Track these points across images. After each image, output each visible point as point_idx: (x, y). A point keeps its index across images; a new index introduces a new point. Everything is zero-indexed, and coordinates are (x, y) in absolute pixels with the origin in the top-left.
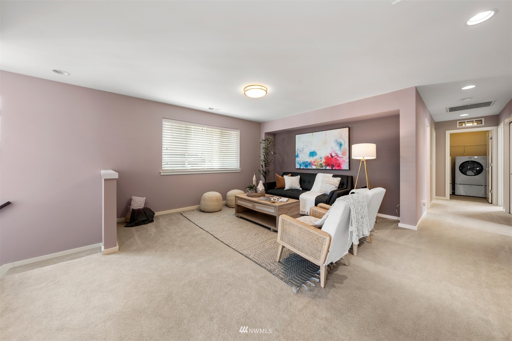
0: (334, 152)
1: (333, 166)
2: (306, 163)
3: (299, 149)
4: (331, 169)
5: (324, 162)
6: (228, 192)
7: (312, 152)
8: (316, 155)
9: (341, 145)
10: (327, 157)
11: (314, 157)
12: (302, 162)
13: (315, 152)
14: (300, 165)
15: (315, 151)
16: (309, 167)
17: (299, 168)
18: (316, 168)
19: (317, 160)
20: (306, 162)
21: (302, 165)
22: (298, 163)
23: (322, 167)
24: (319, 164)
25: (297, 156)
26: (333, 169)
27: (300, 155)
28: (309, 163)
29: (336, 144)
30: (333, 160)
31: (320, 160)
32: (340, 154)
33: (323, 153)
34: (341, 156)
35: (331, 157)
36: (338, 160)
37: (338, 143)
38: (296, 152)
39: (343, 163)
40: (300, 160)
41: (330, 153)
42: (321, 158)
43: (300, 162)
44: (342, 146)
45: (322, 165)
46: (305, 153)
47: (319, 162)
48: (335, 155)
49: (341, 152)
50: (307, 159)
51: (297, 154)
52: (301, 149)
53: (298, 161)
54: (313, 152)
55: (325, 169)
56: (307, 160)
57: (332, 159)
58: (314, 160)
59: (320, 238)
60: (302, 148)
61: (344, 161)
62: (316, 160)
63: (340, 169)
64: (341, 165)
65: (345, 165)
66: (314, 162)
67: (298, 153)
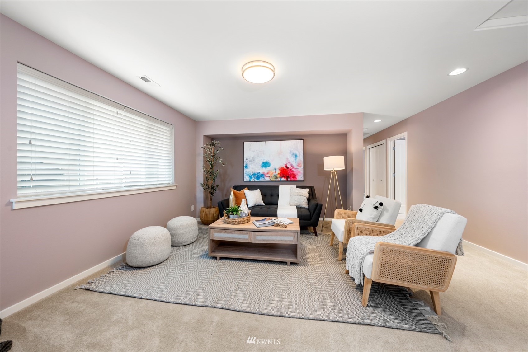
0: (289, 163)
1: (288, 177)
2: (257, 175)
3: (248, 158)
4: (286, 180)
5: (279, 173)
6: (168, 222)
7: (265, 162)
8: (269, 166)
9: (296, 156)
10: (282, 168)
11: (268, 168)
12: (253, 173)
13: (269, 163)
14: (250, 177)
15: (268, 161)
16: (261, 179)
17: (249, 180)
18: (270, 180)
19: (271, 171)
20: (258, 173)
21: (252, 177)
22: (248, 175)
23: (277, 178)
24: (273, 175)
25: (247, 167)
26: (289, 180)
27: (250, 166)
28: (261, 174)
29: (291, 155)
30: (288, 172)
31: (275, 171)
32: (295, 165)
33: (277, 165)
34: (296, 167)
35: (286, 168)
36: (293, 171)
37: (293, 154)
38: (245, 162)
39: (298, 174)
40: (249, 171)
41: (285, 164)
42: (275, 169)
43: (250, 174)
44: (297, 158)
45: (276, 177)
46: (257, 163)
47: (273, 173)
48: (291, 166)
49: (297, 164)
50: (259, 170)
51: (246, 165)
52: (251, 158)
53: (247, 173)
54: (267, 162)
55: (280, 181)
56: (258, 172)
57: (287, 170)
58: (267, 171)
59: (444, 260)
60: (253, 158)
61: (299, 172)
62: (269, 171)
63: (295, 180)
64: (296, 176)
65: (300, 176)
66: (268, 173)
67: (247, 163)
